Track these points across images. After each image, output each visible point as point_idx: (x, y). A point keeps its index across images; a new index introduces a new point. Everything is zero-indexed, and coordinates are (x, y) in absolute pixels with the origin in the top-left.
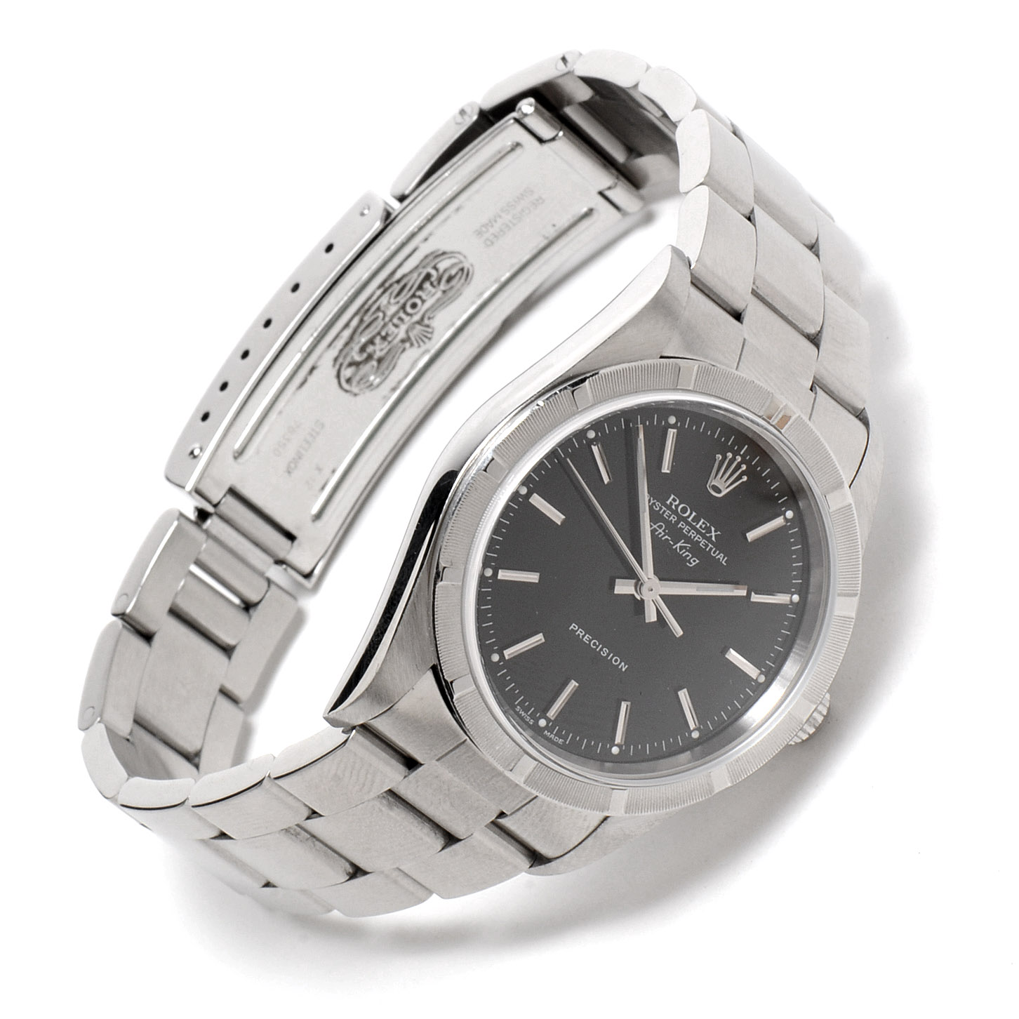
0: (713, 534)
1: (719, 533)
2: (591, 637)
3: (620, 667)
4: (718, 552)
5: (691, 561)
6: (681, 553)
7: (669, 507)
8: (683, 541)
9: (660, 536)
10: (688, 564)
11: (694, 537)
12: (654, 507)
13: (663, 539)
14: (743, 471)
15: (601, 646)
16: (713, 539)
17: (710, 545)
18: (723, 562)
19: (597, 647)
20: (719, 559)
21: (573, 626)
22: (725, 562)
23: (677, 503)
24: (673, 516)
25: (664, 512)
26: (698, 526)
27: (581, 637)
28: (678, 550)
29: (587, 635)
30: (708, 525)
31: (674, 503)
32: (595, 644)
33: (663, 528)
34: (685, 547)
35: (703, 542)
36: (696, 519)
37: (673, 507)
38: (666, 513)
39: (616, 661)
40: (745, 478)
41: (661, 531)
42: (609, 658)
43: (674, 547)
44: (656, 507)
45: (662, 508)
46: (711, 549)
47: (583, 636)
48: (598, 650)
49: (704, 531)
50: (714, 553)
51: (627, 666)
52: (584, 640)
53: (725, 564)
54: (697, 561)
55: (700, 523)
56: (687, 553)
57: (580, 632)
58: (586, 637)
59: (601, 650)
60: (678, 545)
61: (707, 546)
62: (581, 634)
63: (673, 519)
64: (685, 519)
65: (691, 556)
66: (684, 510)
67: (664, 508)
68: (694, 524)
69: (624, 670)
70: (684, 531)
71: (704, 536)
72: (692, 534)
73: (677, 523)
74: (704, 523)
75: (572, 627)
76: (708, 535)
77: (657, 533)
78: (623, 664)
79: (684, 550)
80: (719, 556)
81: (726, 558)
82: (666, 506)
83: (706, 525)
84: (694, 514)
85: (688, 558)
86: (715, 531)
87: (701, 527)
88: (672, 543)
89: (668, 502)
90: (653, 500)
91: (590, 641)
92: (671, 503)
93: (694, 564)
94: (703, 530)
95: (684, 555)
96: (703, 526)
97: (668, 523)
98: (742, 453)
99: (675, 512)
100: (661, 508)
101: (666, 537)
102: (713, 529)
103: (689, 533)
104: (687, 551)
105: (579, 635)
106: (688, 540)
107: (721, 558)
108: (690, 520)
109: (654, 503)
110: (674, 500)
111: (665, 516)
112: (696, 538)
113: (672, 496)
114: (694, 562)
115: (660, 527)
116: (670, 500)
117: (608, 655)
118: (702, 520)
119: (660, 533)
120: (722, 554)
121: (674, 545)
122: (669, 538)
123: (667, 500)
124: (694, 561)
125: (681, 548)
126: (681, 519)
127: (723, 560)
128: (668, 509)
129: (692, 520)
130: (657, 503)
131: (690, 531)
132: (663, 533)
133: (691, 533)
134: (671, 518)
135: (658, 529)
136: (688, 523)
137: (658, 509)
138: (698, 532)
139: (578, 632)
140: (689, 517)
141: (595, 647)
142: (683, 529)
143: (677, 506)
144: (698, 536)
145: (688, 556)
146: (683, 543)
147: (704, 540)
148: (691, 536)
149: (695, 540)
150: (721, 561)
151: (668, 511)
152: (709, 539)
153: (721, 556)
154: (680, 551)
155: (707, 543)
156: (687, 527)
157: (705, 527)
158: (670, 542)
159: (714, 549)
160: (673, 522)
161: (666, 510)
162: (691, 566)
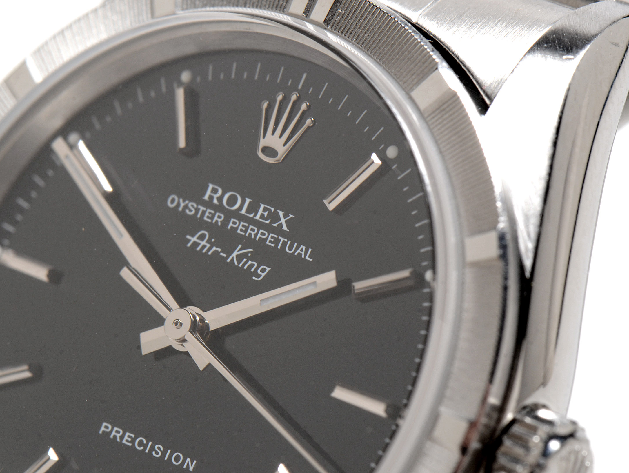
0: (283, 221)
1: (291, 216)
2: (133, 436)
3: (185, 467)
4: (295, 245)
5: (259, 272)
6: (240, 265)
7: (209, 204)
8: (240, 246)
9: (204, 251)
10: (254, 278)
11: (256, 235)
12: (187, 210)
13: (210, 253)
14: (304, 112)
15: (150, 443)
16: (285, 228)
17: (282, 239)
18: (307, 258)
19: (145, 446)
20: (300, 254)
21: (105, 427)
22: (309, 257)
23: (220, 193)
24: (217, 214)
25: (204, 213)
26: (258, 217)
27: (118, 440)
28: (236, 264)
29: (127, 434)
30: (273, 209)
31: (216, 196)
32: (141, 444)
33: (207, 237)
34: (245, 255)
35: (270, 238)
36: (253, 208)
37: (215, 201)
38: (207, 214)
39: (177, 459)
40: (309, 122)
41: (203, 243)
42: (166, 458)
43: (229, 260)
44: (190, 211)
45: (199, 209)
46: (284, 244)
47: (122, 438)
48: (147, 451)
49: (268, 222)
50: (290, 248)
51: (195, 462)
52: (124, 442)
53: (311, 260)
54: (268, 269)
55: (260, 211)
56: (250, 262)
57: (116, 433)
58: (126, 438)
59: (152, 448)
60: (235, 254)
61: (277, 241)
62: (118, 435)
63: (219, 218)
64: (236, 214)
65: (256, 264)
66: (232, 201)
67: (202, 208)
68: (252, 216)
69: (191, 469)
70: (239, 231)
71: (269, 229)
72: (252, 231)
73: (226, 222)
74: (265, 210)
75: (103, 429)
76: (275, 225)
77: (198, 249)
78: (188, 460)
79: (245, 260)
80: (299, 251)
81: (310, 250)
82: (204, 203)
83: (270, 210)
84: (248, 201)
85: (253, 270)
86: (285, 216)
87: (262, 216)
88: (225, 255)
89: (206, 197)
90: (184, 201)
91: (133, 441)
92: (211, 198)
93: (263, 275)
94: (266, 219)
95: (245, 267)
96: (266, 214)
97: (211, 228)
98: (300, 87)
99: (219, 208)
100: (197, 210)
101: (214, 249)
102: (281, 213)
103: (245, 231)
104: (249, 259)
105: (115, 437)
106: (248, 242)
107: (303, 253)
108: (243, 212)
109: (186, 207)
110: (215, 191)
111: (205, 218)
112: (259, 235)
113: (211, 186)
114: (263, 272)
115: (202, 238)
116: (209, 193)
117: (164, 453)
118: (262, 206)
119: (204, 247)
120: (302, 246)
121: (228, 257)
122: (219, 250)
123: (205, 195)
124: (263, 270)
125: (240, 258)
126: (229, 215)
127: (306, 254)
128: (207, 208)
129: (246, 212)
130: (190, 204)
131: (247, 228)
132: (208, 245)
133: (249, 231)
134: (216, 218)
135: (199, 241)
136: (242, 218)
137: (193, 212)
138: (259, 225)
139: (114, 433)
140: (241, 208)
141: (142, 448)
142: (237, 228)
143: (220, 199)
144: (261, 231)
145: (252, 266)
146: (240, 250)
147: (271, 235)
148: (250, 234)
149: (257, 239)
150: (303, 256)
151: (209, 210)
152: (279, 231)
153: (302, 250)
154: (239, 263)
155: (276, 236)
156: (242, 223)
157: (268, 214)
158: (222, 254)
159: (289, 242)
160: (219, 224)
161: (205, 209)
162: (260, 279)
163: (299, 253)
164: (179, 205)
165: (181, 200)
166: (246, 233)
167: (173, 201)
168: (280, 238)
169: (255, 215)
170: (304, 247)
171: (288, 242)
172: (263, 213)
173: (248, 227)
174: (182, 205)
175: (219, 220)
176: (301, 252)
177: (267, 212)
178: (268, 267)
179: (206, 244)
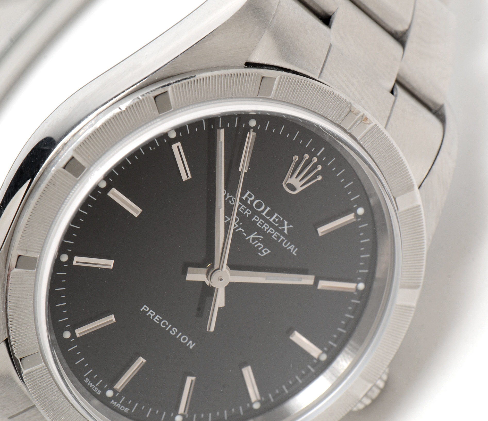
0: (286, 227)
1: (291, 226)
2: (161, 318)
3: (188, 345)
4: (289, 243)
5: (263, 251)
6: (253, 244)
7: (244, 202)
8: (256, 233)
10: (259, 254)
11: (267, 230)
12: (230, 202)
14: (318, 172)
15: (170, 326)
16: (286, 231)
18: (294, 253)
19: (167, 326)
20: (290, 250)
21: (145, 308)
23: (253, 198)
24: (248, 210)
26: (271, 220)
27: (151, 317)
28: (251, 242)
29: (158, 316)
30: (282, 219)
31: (250, 199)
34: (258, 239)
36: (270, 214)
37: (249, 202)
38: (242, 208)
39: (184, 339)
40: (319, 178)
42: (178, 337)
43: (247, 238)
44: (232, 202)
46: (283, 240)
47: (154, 317)
48: (167, 329)
49: (277, 225)
50: (285, 244)
51: (194, 344)
52: (154, 320)
53: (295, 255)
54: (269, 252)
55: (274, 217)
56: (259, 244)
57: (151, 313)
58: (156, 318)
59: (171, 329)
60: (252, 236)
61: (279, 237)
62: (152, 315)
63: (248, 212)
64: (259, 214)
65: (263, 246)
66: (259, 205)
68: (268, 218)
69: (191, 347)
70: (258, 224)
71: (276, 229)
72: (266, 227)
73: (251, 216)
74: (277, 217)
75: (143, 308)
76: (281, 228)
78: (191, 342)
79: (257, 241)
80: (290, 247)
81: (297, 249)
82: (241, 201)
83: (280, 219)
84: (268, 209)
85: (260, 249)
86: (288, 225)
87: (274, 220)
89: (244, 197)
90: (229, 195)
91: (160, 321)
92: (247, 199)
93: (265, 254)
94: (276, 223)
95: (256, 246)
96: (277, 220)
97: (242, 216)
98: (318, 154)
99: (250, 207)
101: (240, 229)
102: (286, 223)
104: (259, 242)
105: (149, 315)
106: (261, 232)
107: (292, 249)
108: (264, 214)
109: (230, 198)
110: (250, 196)
111: (240, 210)
112: (269, 231)
113: (248, 192)
114: (265, 252)
116: (246, 195)
117: (177, 334)
118: (276, 215)
120: (292, 245)
121: (247, 236)
122: (243, 231)
125: (254, 239)
126: (255, 213)
127: (293, 251)
128: (243, 204)
129: (266, 215)
130: (233, 198)
131: (263, 224)
133: (264, 226)
134: (246, 212)
135: (232, 221)
136: (262, 217)
138: (271, 225)
139: (149, 313)
140: (263, 211)
141: (164, 327)
142: (257, 222)
143: (252, 202)
144: (271, 228)
145: (260, 246)
146: (255, 235)
147: (276, 233)
148: (264, 228)
149: (268, 232)
151: (243, 206)
152: (282, 232)
153: (292, 247)
154: (253, 242)
155: (279, 235)
156: (261, 220)
157: (278, 220)
158: (244, 234)
159: (286, 241)
160: (248, 216)
161: (241, 204)
162: (262, 255)
164: (226, 196)
166: (262, 227)
168: (281, 236)
169: (270, 218)
170: (294, 247)
174: (228, 197)
175: (248, 214)
176: (291, 249)
178: (269, 250)
179: (236, 225)
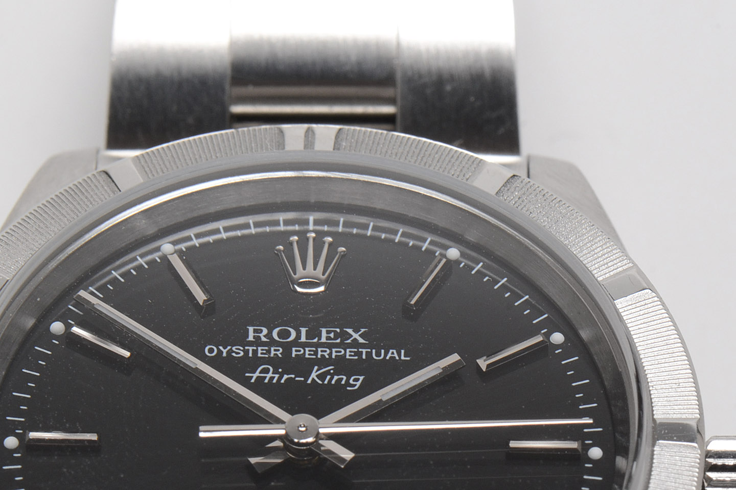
0: (356, 336)
1: (363, 330)
4: (383, 351)
5: (351, 382)
6: (326, 382)
7: (257, 343)
8: (316, 368)
9: (275, 381)
10: (348, 388)
11: (330, 354)
12: (234, 354)
13: (283, 382)
14: (330, 245)
16: (361, 341)
17: (364, 350)
18: (403, 358)
20: (392, 358)
22: (405, 357)
23: (265, 331)
24: (273, 349)
25: (255, 352)
26: (323, 340)
28: (319, 382)
30: (338, 330)
31: (261, 335)
33: (271, 369)
34: (328, 372)
36: (313, 335)
37: (264, 339)
38: (260, 351)
40: (340, 251)
41: (270, 375)
43: (309, 381)
44: (238, 353)
45: (248, 350)
46: (369, 353)
49: (338, 341)
50: (378, 354)
53: (408, 359)
54: (361, 378)
55: (324, 335)
56: (336, 378)
60: (314, 375)
61: (359, 354)
64: (296, 343)
65: (345, 378)
66: (284, 334)
67: (251, 348)
68: (316, 340)
70: (307, 357)
71: (346, 347)
72: (324, 353)
73: (287, 353)
74: (328, 332)
76: (349, 341)
77: (266, 381)
79: (329, 377)
80: (389, 355)
81: (403, 352)
82: (251, 344)
83: (335, 332)
84: (303, 331)
85: (343, 382)
86: (356, 332)
87: (328, 338)
88: (301, 379)
89: (251, 338)
90: (225, 348)
92: (257, 338)
93: (358, 383)
94: (335, 338)
95: (333, 382)
96: (332, 335)
98: (311, 228)
99: (272, 342)
100: (246, 351)
101: (286, 377)
102: (350, 331)
104: (333, 375)
106: (323, 362)
107: (396, 355)
108: (303, 339)
109: (230, 352)
110: (258, 331)
111: (259, 355)
112: (334, 355)
113: (251, 329)
114: (357, 382)
115: (266, 371)
116: (251, 334)
118: (324, 331)
119: (272, 378)
120: (391, 351)
121: (307, 379)
122: (293, 376)
123: (248, 337)
124: (356, 380)
125: (322, 377)
126: (287, 347)
127: (399, 355)
128: (257, 346)
129: (307, 339)
130: (234, 349)
132: (277, 376)
133: (320, 353)
134: (273, 353)
135: (263, 375)
136: (304, 345)
137: (242, 354)
138: (330, 346)
140: (298, 336)
142: (304, 354)
143: (269, 336)
144: (334, 350)
145: (340, 379)
147: (348, 350)
148: (323, 355)
149: (333, 357)
150: (397, 358)
151: (260, 348)
152: (355, 344)
153: (393, 353)
154: (323, 381)
155: (356, 350)
156: (307, 349)
157: (334, 335)
158: (297, 379)
159: (374, 351)
160: (280, 356)
161: (255, 348)
162: (356, 388)
163: (390, 357)
164: (220, 352)
165: (221, 348)
166: (317, 355)
167: (211, 351)
168: (360, 350)
169: (320, 339)
170: (395, 351)
171: (372, 351)
172: (328, 335)
173: (317, 350)
174: (225, 351)
175: (278, 353)
176: (393, 355)
177: (333, 333)
178: (361, 376)
179: (274, 375)
